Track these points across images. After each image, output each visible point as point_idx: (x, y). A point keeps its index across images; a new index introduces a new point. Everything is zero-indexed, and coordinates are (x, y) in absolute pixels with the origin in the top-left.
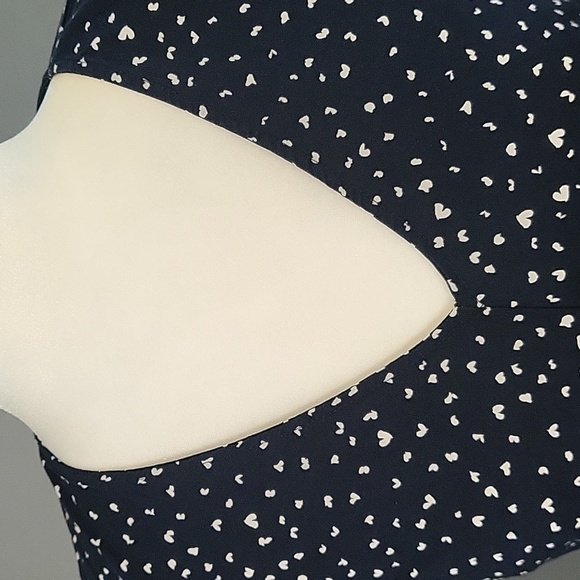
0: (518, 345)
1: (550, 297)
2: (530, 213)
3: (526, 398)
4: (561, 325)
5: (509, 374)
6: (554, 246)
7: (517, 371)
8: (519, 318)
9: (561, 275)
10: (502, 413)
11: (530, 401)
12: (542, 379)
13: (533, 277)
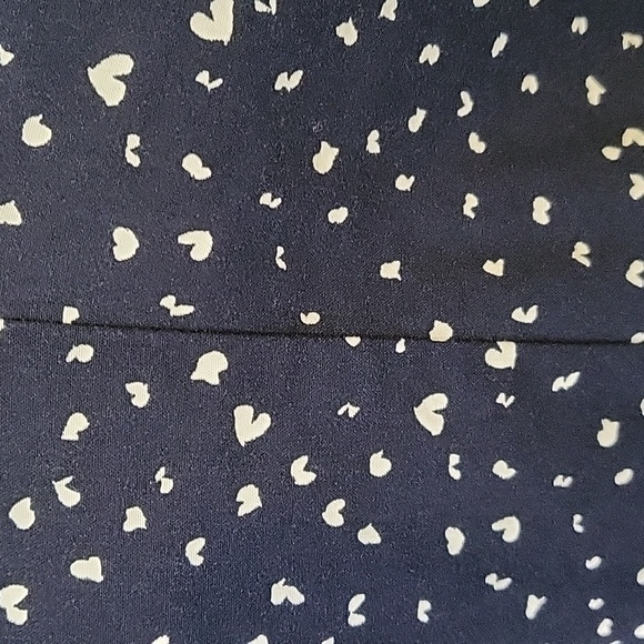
0: (76, 425)
1: (168, 302)
2: (123, 64)
3: (88, 569)
4: (194, 377)
5: (46, 503)
6: (185, 164)
7: (69, 497)
8: (84, 353)
9: (200, 244)
10: (20, 606)
11: (99, 578)
12: (135, 519)
13: (126, 244)
